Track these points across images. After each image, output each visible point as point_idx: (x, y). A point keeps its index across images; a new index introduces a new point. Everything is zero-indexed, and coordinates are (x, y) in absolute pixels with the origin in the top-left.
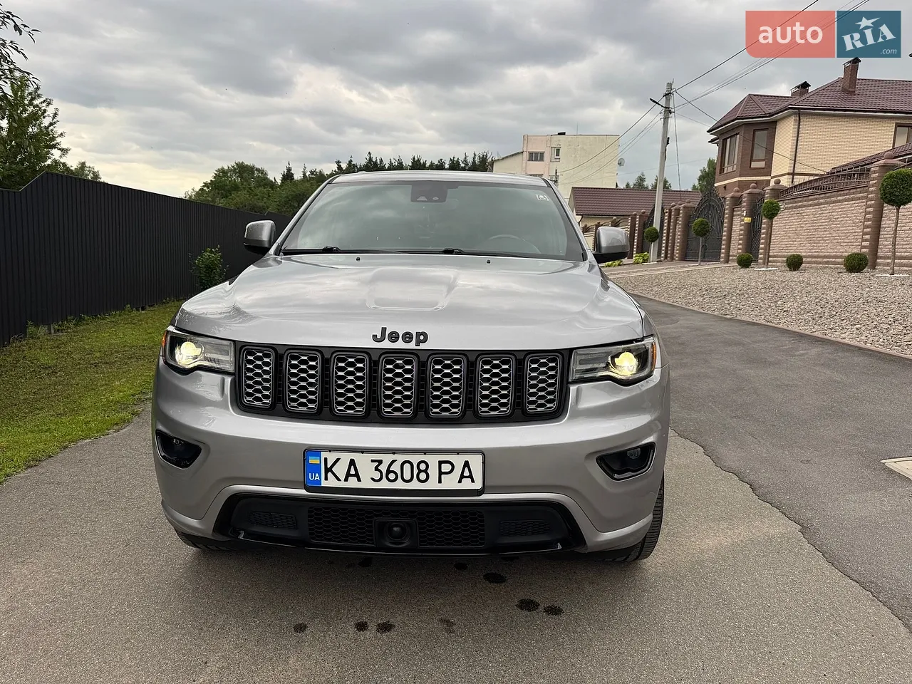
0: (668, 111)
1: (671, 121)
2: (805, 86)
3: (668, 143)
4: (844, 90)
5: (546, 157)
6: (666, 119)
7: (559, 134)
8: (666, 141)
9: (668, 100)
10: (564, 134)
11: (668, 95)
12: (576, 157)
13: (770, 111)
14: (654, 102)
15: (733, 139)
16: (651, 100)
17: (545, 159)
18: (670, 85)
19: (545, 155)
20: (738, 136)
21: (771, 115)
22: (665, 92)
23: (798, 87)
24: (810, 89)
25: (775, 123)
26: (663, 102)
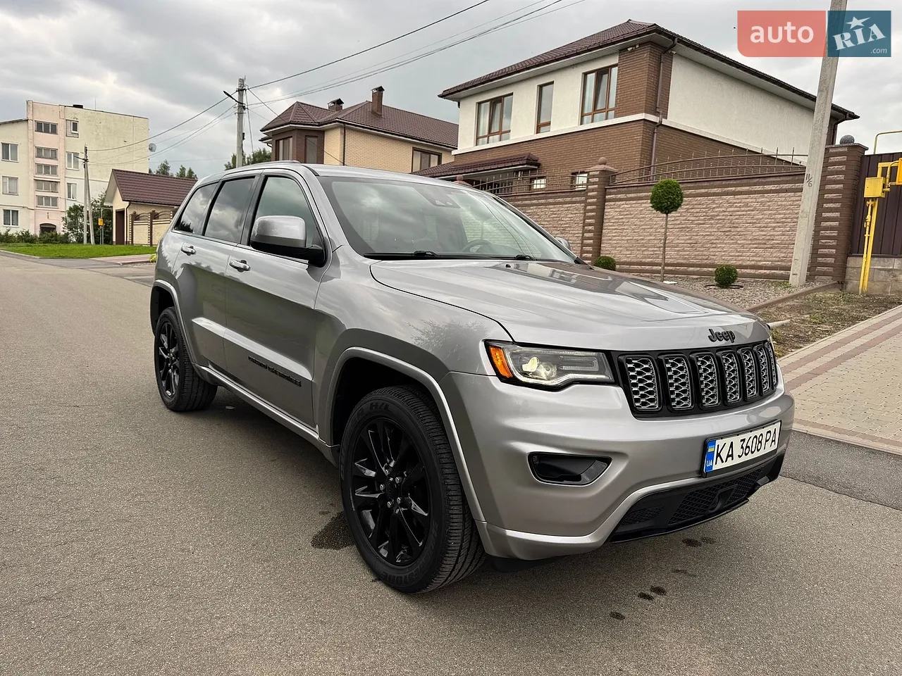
0: (242, 107)
1: (245, 117)
2: (339, 102)
3: (244, 139)
4: (373, 112)
5: (61, 129)
6: (240, 114)
7: (75, 106)
8: (241, 135)
9: (241, 96)
10: (81, 107)
11: (241, 91)
12: (98, 134)
13: (319, 121)
14: (228, 95)
15: (285, 141)
16: (225, 92)
17: (58, 131)
18: (242, 81)
19: (58, 127)
20: (291, 139)
21: (320, 124)
22: (237, 87)
23: (334, 103)
24: (344, 107)
25: (323, 132)
26: (236, 96)
